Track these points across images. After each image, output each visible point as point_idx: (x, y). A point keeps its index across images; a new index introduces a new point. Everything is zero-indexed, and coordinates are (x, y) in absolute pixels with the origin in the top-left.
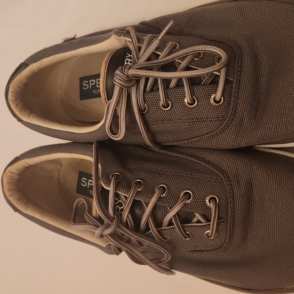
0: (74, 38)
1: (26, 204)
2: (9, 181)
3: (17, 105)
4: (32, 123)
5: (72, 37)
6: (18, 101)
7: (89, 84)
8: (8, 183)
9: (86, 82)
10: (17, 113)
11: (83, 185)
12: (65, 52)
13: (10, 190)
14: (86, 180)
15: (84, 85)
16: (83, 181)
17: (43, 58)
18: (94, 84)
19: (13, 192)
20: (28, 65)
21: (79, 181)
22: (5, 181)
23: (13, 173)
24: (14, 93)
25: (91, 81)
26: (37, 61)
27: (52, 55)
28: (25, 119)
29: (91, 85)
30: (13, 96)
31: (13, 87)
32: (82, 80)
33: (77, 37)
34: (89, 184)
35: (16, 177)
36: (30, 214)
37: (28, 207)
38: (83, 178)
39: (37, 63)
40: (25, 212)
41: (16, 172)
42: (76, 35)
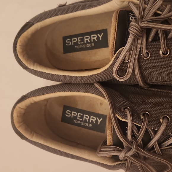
0: (65, 5)
1: (31, 133)
2: (19, 115)
3: (24, 56)
4: (37, 70)
5: (64, 4)
6: (24, 53)
7: (71, 41)
8: (18, 116)
9: (69, 40)
10: (24, 62)
11: (67, 116)
12: (65, 14)
13: (19, 122)
14: (70, 112)
15: (67, 42)
16: (68, 113)
17: (46, 19)
18: (76, 41)
19: (21, 124)
20: (33, 24)
21: (64, 113)
22: (15, 115)
23: (21, 108)
24: (21, 46)
25: (73, 39)
26: (41, 21)
27: (53, 16)
28: (31, 67)
29: (73, 42)
30: (21, 48)
31: (21, 41)
32: (65, 38)
33: (67, 4)
34: (73, 115)
35: (23, 111)
36: (35, 141)
37: (33, 135)
38: (68, 111)
39: (41, 22)
40: (31, 140)
41: (24, 107)
42: (66, 3)
